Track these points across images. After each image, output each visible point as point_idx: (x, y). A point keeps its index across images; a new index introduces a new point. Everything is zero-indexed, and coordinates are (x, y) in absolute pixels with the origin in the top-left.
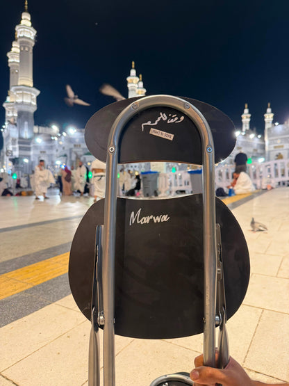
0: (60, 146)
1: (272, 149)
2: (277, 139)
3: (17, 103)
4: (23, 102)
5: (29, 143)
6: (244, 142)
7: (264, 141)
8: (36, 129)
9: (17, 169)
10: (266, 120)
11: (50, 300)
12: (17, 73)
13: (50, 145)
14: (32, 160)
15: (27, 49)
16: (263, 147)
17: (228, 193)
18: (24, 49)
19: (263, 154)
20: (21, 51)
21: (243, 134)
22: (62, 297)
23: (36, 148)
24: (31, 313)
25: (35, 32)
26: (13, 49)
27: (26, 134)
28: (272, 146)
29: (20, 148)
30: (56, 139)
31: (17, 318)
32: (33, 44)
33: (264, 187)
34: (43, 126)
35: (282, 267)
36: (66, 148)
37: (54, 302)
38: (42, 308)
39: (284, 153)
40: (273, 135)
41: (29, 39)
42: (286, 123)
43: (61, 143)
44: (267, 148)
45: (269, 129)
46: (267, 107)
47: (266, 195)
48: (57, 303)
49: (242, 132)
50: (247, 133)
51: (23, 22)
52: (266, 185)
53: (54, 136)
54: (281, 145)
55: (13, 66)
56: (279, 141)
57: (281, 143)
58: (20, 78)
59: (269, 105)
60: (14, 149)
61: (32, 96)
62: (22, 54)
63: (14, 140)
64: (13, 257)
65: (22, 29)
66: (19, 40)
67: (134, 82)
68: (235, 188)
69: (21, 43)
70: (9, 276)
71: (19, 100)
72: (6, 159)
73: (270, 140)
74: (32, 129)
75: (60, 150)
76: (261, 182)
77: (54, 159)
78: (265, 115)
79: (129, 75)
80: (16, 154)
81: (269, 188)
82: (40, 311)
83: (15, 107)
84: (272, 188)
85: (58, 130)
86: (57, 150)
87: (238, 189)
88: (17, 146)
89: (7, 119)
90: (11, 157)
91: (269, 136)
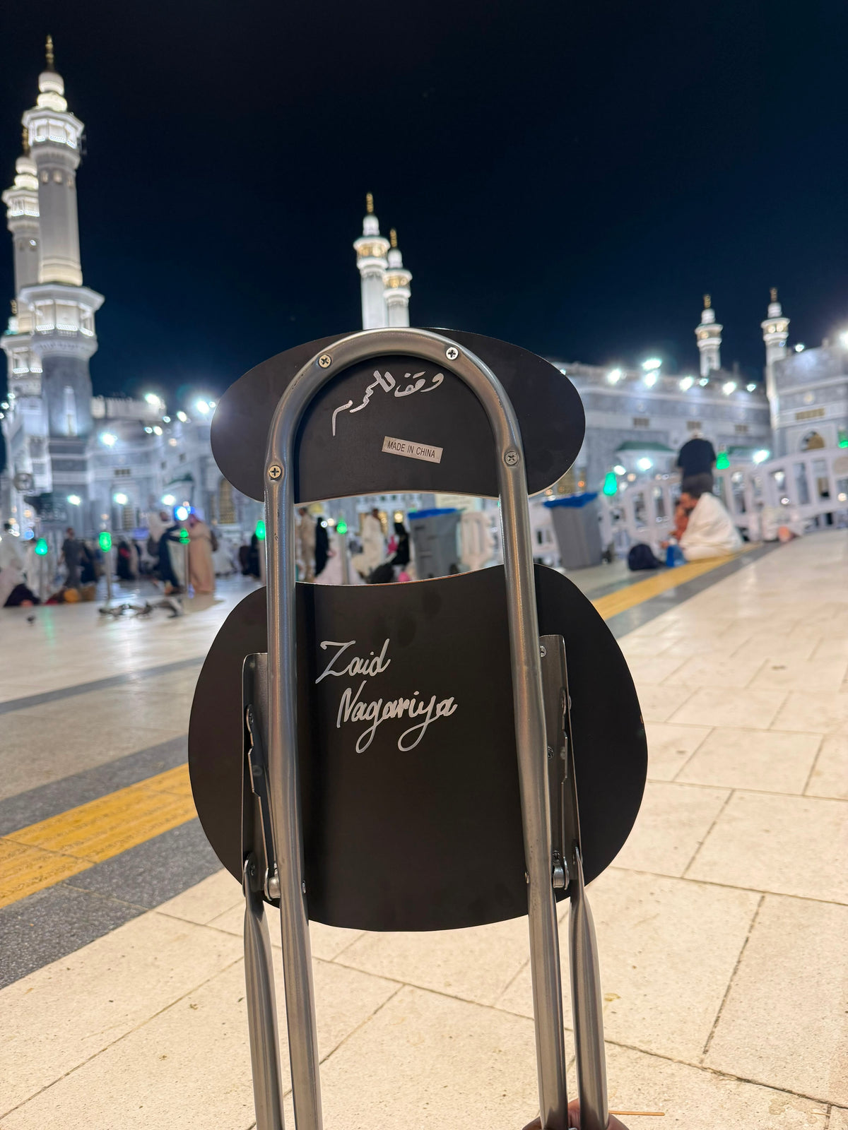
0: (171, 450)
1: (791, 421)
2: (802, 393)
3: (38, 335)
4: (55, 331)
5: (80, 450)
6: (707, 405)
7: (767, 401)
8: (98, 407)
9: (48, 525)
10: (768, 338)
11: (141, 901)
12: (34, 249)
13: (139, 450)
14: (92, 496)
15: (58, 178)
16: (764, 417)
17: (663, 558)
18: (51, 177)
19: (764, 440)
20: (42, 184)
21: (704, 382)
22: (177, 893)
23: (102, 460)
24: (84, 944)
25: (81, 127)
26: (19, 181)
27: (71, 423)
28: (791, 413)
29: (56, 466)
30: (158, 431)
31: (44, 961)
32: (76, 161)
33: (770, 535)
34: (119, 397)
35: (818, 768)
36: (188, 458)
37: (152, 907)
38: (117, 926)
39: (828, 431)
40: (792, 381)
41: (64, 146)
42: (826, 342)
43: (173, 442)
44: (775, 421)
45: (778, 364)
46: (768, 302)
47: (776, 557)
48: (160, 909)
49: (700, 377)
50: (716, 379)
51: (42, 101)
52: (775, 526)
53: (151, 425)
54: (816, 407)
55: (22, 228)
56: (809, 398)
57: (815, 402)
58: (42, 263)
59: (774, 293)
60: (39, 468)
61: (80, 311)
62: (45, 193)
63: (36, 445)
64: (35, 783)
65: (43, 122)
66: (34, 153)
67: (376, 252)
68: (684, 542)
69: (41, 161)
70: (21, 840)
71: (46, 326)
72: (17, 498)
73: (782, 397)
74: (88, 409)
75: (173, 462)
76: (760, 520)
77: (157, 489)
78: (765, 325)
79: (359, 233)
80: (45, 482)
81: (784, 538)
82: (112, 937)
83: (33, 347)
84: (794, 536)
85: (164, 407)
86: (163, 465)
87: (696, 544)
88: (46, 459)
89: (12, 385)
90: (30, 494)
91: (779, 386)
